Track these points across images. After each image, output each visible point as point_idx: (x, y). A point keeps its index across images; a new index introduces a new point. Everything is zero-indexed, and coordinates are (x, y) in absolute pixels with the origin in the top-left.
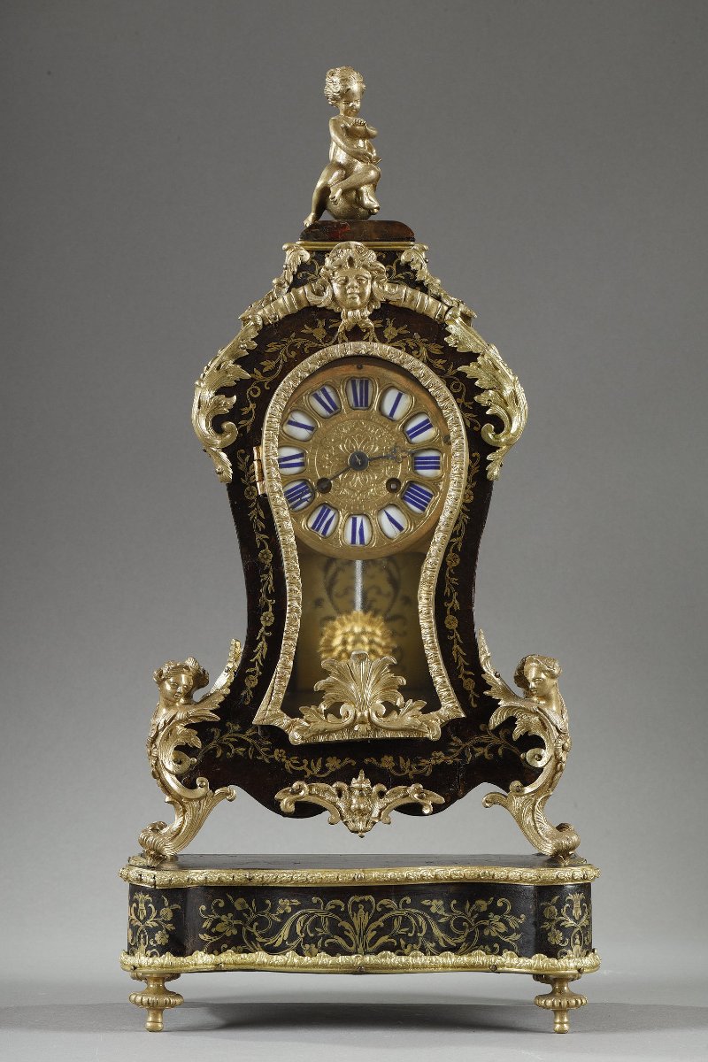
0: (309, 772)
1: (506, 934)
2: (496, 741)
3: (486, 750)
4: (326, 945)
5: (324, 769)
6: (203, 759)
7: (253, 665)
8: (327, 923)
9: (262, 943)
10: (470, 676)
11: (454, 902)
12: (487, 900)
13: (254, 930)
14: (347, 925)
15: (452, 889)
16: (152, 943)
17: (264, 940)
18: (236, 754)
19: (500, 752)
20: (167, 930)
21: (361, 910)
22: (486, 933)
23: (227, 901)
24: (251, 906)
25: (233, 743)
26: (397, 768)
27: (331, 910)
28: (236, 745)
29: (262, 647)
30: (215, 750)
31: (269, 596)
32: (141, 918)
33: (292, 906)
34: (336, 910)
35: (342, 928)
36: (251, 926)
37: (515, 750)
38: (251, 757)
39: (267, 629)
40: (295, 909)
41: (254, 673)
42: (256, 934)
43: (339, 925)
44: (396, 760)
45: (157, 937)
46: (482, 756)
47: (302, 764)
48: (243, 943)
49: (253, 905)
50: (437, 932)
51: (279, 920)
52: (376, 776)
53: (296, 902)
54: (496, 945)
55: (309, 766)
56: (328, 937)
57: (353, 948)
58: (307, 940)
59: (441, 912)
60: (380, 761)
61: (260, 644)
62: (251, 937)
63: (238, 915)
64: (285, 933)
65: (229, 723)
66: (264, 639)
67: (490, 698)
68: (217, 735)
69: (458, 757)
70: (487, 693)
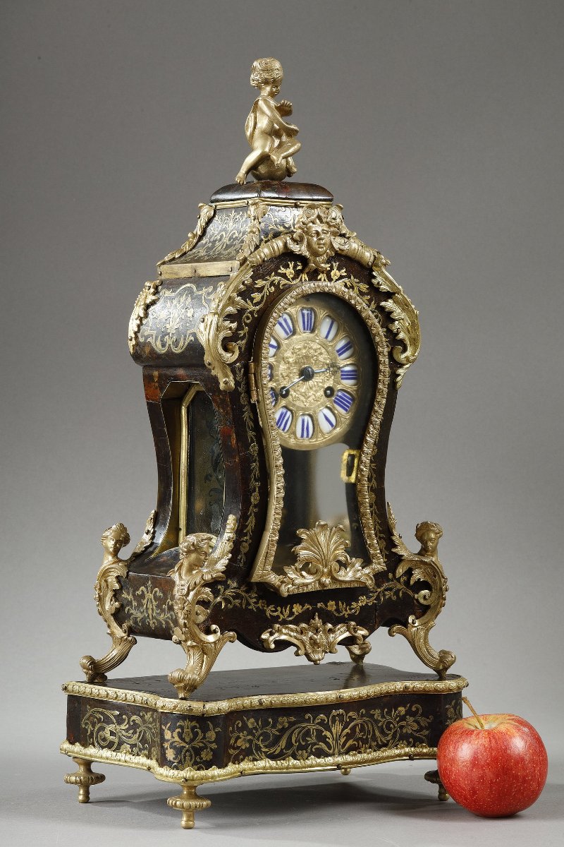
0: (282, 616)
1: (417, 731)
2: (399, 586)
3: (392, 593)
4: (314, 750)
5: (291, 613)
6: (213, 610)
7: (246, 535)
8: (315, 734)
9: (265, 753)
10: (383, 538)
11: (386, 710)
12: (405, 707)
13: (260, 743)
14: (328, 734)
15: (385, 700)
16: (199, 760)
17: (267, 750)
18: (235, 606)
19: (401, 595)
20: (211, 749)
21: (337, 722)
22: (404, 731)
23: (243, 722)
24: (258, 724)
25: (233, 597)
26: (338, 610)
27: (317, 724)
28: (234, 598)
29: (251, 522)
30: (220, 603)
31: (256, 480)
32: (187, 740)
33: (288, 722)
34: (322, 723)
35: (325, 736)
36: (258, 740)
37: (410, 593)
38: (244, 606)
39: (255, 506)
40: (291, 724)
41: (246, 541)
42: (262, 746)
43: (323, 734)
44: (337, 604)
45: (203, 755)
46: (390, 598)
47: (276, 611)
48: (252, 753)
49: (260, 723)
50: (377, 734)
51: (278, 734)
52: (327, 617)
53: (293, 719)
54: (411, 740)
55: (281, 612)
56: (315, 744)
57: (331, 751)
58: (301, 748)
59: (379, 718)
60: (327, 606)
61: (250, 518)
62: (258, 748)
63: (250, 732)
64: (283, 743)
65: (229, 582)
66: (253, 514)
67: (395, 554)
68: (222, 590)
69: (375, 599)
70: (394, 550)
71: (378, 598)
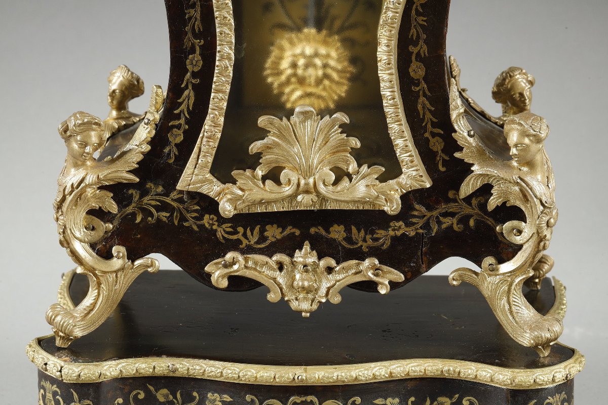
0: (245, 242)
2: (468, 210)
3: (455, 221)
5: (262, 239)
6: (119, 225)
7: (178, 117)
10: (439, 135)
11: (413, 399)
12: (451, 398)
15: (410, 385)
18: (158, 220)
19: (472, 223)
23: (148, 392)
24: (175, 397)
25: (155, 207)
26: (349, 239)
28: (158, 209)
29: (188, 97)
30: (134, 215)
31: (196, 36)
37: (490, 221)
38: (176, 223)
39: (194, 75)
41: (179, 127)
44: (348, 230)
46: (450, 228)
47: (236, 233)
49: (178, 397)
52: (323, 248)
53: (227, 398)
55: (245, 235)
60: (328, 232)
61: (186, 93)
65: (149, 185)
66: (190, 87)
67: (461, 161)
68: (136, 197)
69: (421, 228)
70: (457, 155)
71: (426, 226)
